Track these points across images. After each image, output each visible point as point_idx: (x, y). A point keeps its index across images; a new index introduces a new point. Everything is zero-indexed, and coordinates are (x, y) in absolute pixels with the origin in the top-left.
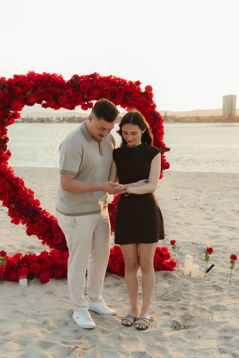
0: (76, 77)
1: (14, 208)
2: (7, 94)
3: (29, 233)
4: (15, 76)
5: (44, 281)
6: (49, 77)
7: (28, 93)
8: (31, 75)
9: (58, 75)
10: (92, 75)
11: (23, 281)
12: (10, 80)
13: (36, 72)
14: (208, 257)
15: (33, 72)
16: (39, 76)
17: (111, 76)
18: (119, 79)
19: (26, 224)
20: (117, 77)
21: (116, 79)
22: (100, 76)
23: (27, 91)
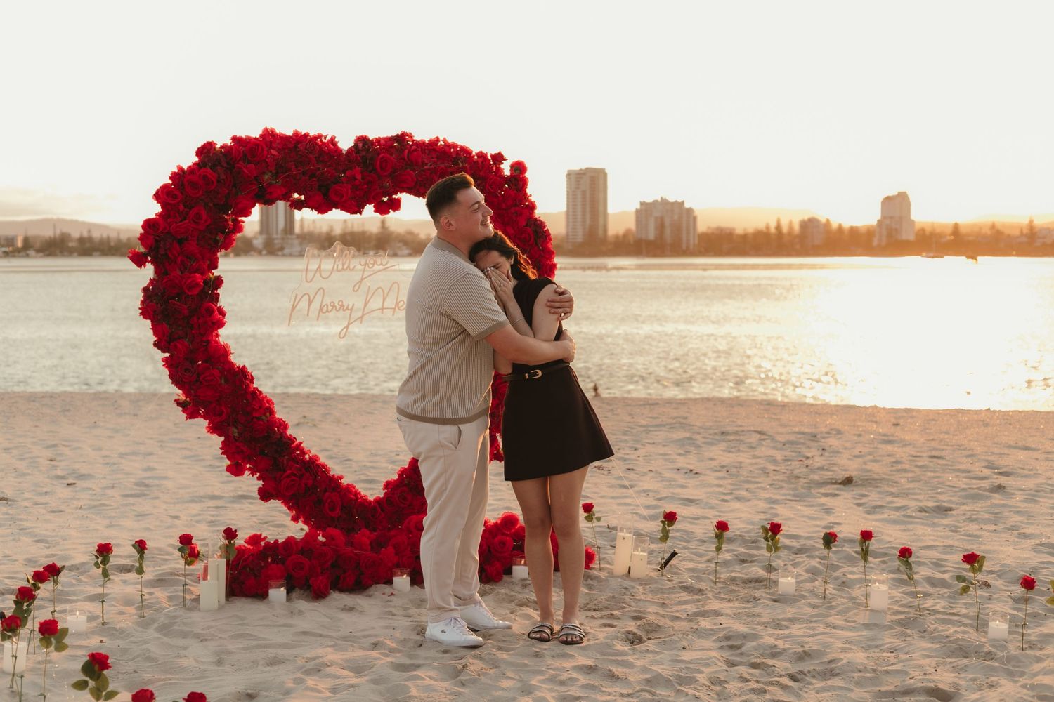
0: (362, 140)
1: (236, 435)
2: (223, 180)
3: (265, 495)
4: (234, 139)
5: (318, 594)
6: (310, 142)
7: (266, 177)
8: (269, 135)
9: (328, 138)
10: (397, 136)
11: (278, 594)
12: (224, 147)
13: (278, 131)
14: (668, 532)
15: (273, 131)
16: (284, 138)
17: (437, 140)
18: (454, 146)
19: (258, 474)
20: (450, 140)
21: (448, 146)
22: (414, 138)
23: (264, 173)
